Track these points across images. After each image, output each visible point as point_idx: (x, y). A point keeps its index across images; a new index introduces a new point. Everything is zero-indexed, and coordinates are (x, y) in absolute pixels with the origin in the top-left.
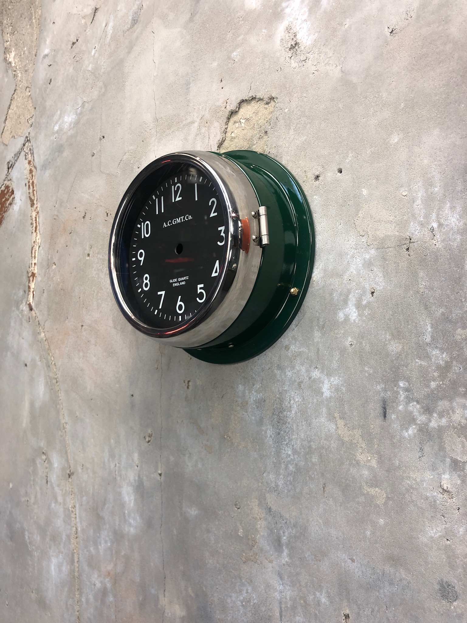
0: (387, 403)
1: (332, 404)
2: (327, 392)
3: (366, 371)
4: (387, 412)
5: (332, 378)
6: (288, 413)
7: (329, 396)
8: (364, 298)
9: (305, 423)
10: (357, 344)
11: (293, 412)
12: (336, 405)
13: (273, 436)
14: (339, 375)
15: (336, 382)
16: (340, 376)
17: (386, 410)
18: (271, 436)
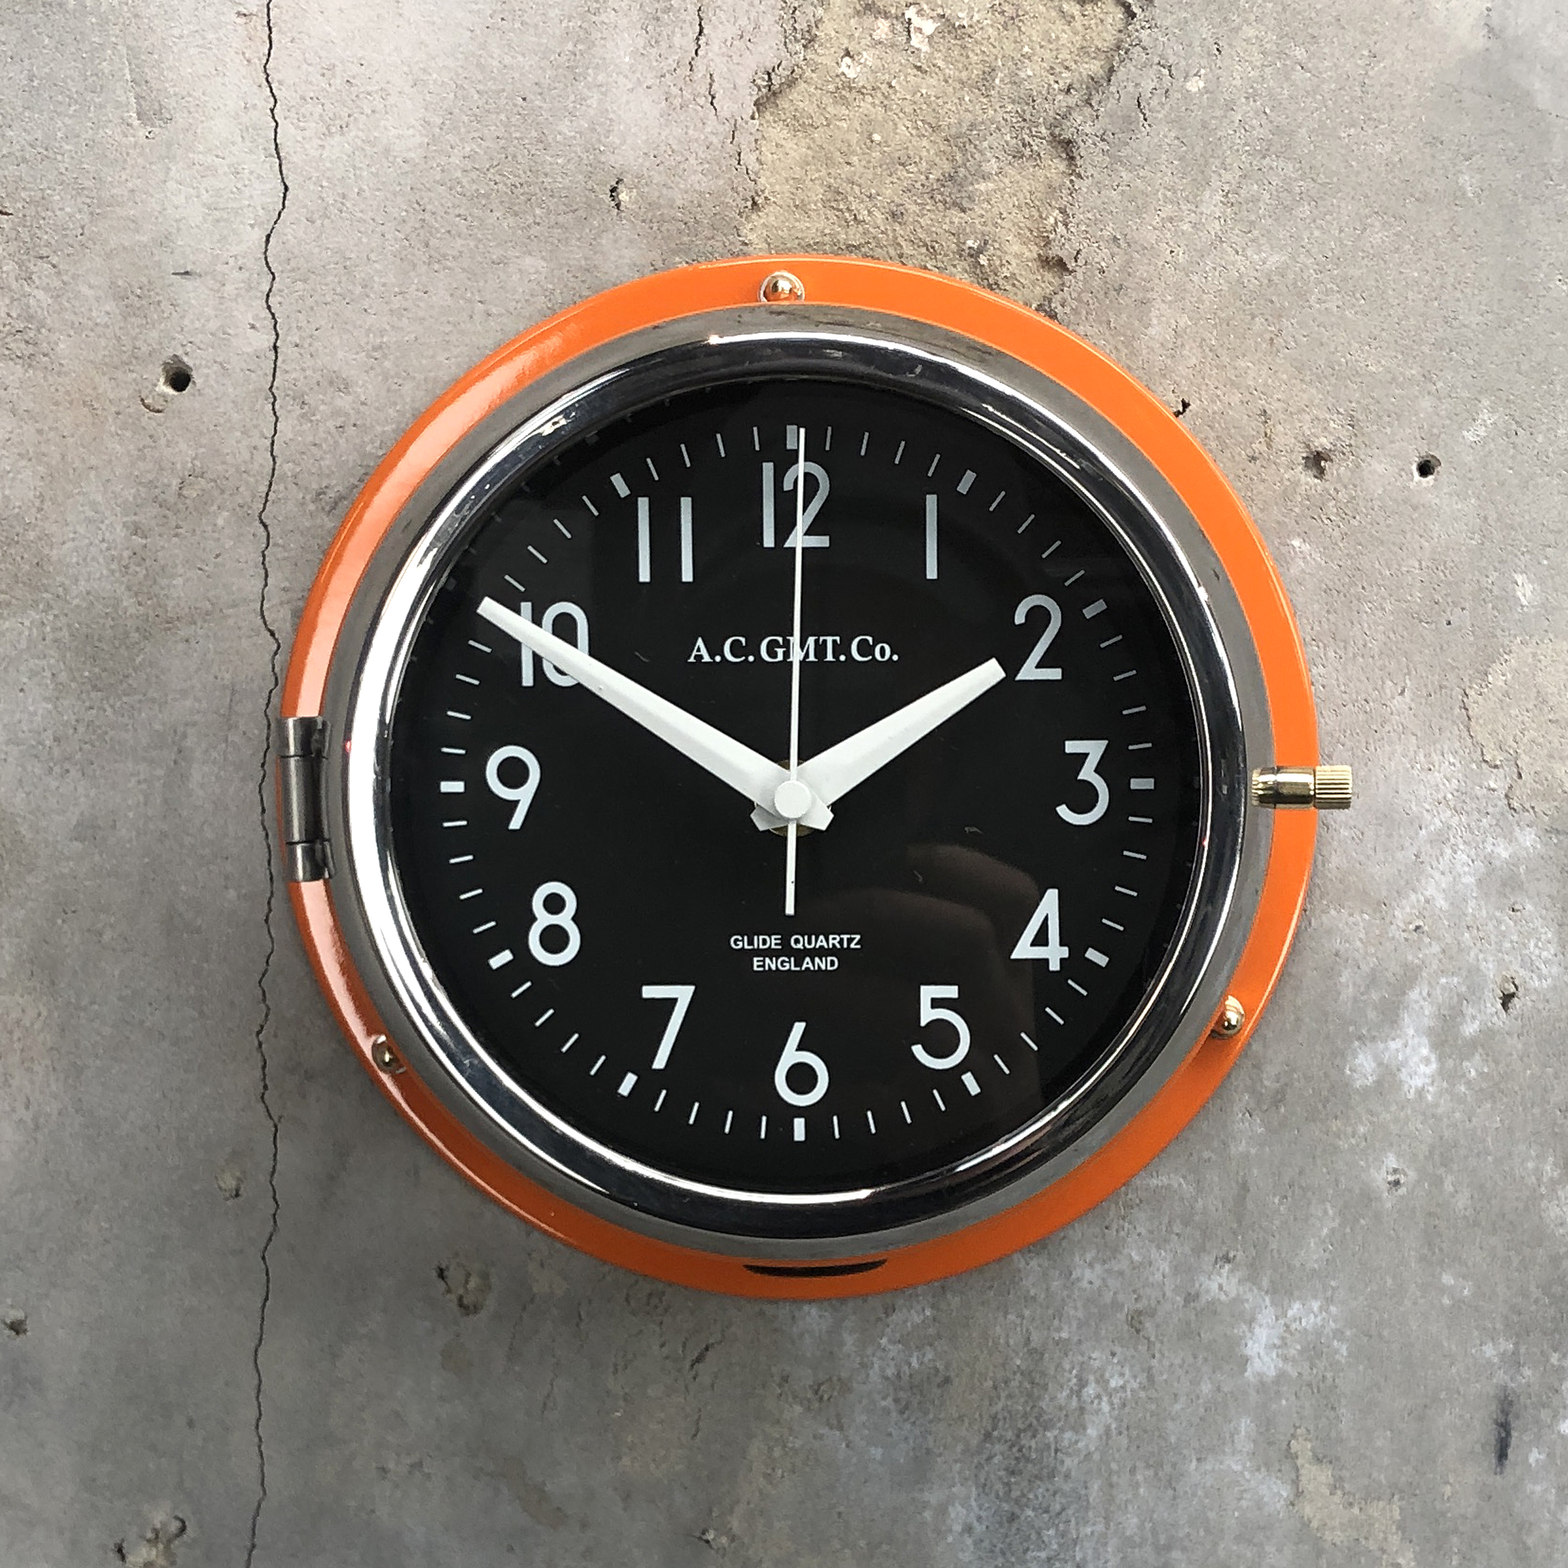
0: (1514, 1409)
1: (1284, 1402)
2: (1266, 1359)
3: (1443, 1290)
4: (1514, 1441)
5: (1297, 1306)
6: (1068, 1435)
7: (1272, 1373)
8: (1469, 1011)
9: (1150, 1473)
10: (1418, 1182)
11: (1092, 1432)
12: (1302, 1407)
13: (979, 1528)
14: (1329, 1293)
15: (1309, 1322)
16: (1329, 1301)
17: (1508, 1434)
18: (968, 1529)
